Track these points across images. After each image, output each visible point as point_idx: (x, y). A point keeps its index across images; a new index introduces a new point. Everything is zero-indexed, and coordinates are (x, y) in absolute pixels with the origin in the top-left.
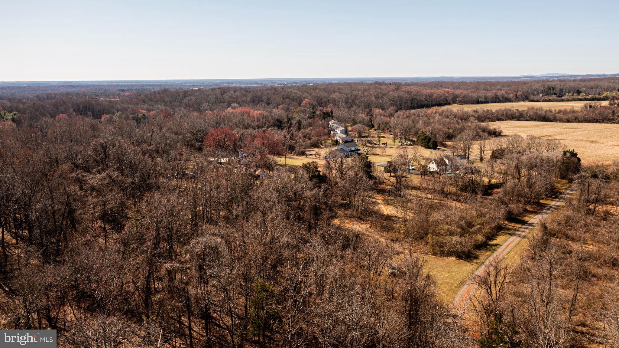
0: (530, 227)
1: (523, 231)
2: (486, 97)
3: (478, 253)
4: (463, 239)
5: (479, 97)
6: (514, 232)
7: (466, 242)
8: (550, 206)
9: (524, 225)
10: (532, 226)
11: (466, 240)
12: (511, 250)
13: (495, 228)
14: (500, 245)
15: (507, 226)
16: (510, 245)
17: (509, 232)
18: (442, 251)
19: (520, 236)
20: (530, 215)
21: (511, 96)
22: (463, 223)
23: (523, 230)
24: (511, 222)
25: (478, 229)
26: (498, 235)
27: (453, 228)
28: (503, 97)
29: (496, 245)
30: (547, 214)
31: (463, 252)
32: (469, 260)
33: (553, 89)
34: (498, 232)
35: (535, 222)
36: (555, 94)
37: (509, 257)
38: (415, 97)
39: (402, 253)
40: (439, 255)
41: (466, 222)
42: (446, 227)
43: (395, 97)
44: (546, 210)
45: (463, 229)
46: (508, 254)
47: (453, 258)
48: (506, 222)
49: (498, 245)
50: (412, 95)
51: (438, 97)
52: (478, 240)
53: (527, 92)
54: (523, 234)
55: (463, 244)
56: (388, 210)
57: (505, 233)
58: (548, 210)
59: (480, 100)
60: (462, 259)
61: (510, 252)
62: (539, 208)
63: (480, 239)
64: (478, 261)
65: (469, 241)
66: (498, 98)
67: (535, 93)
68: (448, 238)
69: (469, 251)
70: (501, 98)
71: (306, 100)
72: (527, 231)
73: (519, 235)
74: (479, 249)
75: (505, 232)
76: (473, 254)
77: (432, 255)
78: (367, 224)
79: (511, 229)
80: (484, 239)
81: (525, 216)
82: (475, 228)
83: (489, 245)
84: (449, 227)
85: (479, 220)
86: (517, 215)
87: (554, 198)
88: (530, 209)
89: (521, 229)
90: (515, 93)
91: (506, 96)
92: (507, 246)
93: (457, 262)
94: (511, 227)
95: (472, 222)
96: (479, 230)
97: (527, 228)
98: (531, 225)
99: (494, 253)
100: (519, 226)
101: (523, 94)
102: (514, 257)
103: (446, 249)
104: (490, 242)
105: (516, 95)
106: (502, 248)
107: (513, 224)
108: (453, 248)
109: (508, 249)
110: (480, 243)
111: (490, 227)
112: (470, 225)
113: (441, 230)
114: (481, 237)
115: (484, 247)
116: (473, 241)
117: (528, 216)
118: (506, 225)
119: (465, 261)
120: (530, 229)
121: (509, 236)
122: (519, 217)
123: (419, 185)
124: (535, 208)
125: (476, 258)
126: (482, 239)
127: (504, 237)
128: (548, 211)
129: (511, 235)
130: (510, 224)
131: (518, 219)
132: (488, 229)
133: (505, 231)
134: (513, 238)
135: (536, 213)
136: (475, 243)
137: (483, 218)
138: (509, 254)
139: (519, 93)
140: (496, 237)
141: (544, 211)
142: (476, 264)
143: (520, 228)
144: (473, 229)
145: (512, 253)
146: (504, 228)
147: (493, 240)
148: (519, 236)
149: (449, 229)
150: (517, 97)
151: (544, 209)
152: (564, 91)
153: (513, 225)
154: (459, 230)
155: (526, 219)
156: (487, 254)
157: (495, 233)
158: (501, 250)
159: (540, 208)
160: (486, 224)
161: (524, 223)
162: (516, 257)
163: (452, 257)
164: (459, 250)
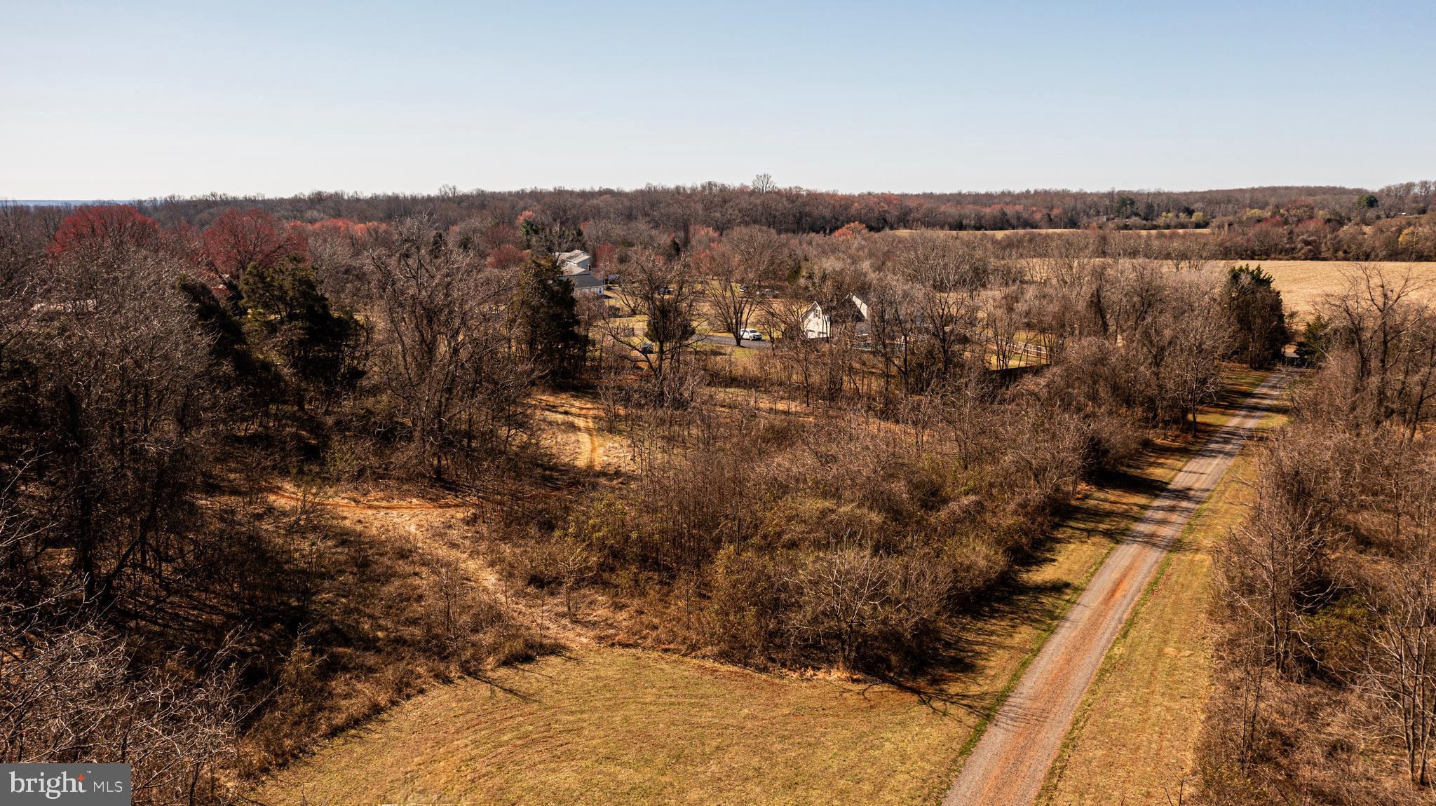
0: (1185, 504)
1: (1162, 522)
2: (979, 217)
3: (971, 633)
4: (893, 565)
5: (962, 217)
6: (1122, 525)
7: (905, 583)
8: (1225, 429)
9: (1157, 496)
10: (1189, 499)
11: (906, 567)
12: (1135, 613)
13: (1040, 509)
14: (1078, 590)
15: (1091, 502)
16: (1125, 586)
17: (1102, 527)
18: (772, 635)
19: (1155, 540)
20: (1169, 461)
21: (1038, 216)
22: (899, 488)
23: (1160, 515)
24: (1101, 486)
25: (966, 511)
26: (1059, 541)
27: (846, 508)
28: (1018, 218)
29: (1058, 588)
30: (1229, 454)
31: (892, 638)
32: (921, 682)
33: (1132, 203)
34: (1057, 526)
35: (1196, 486)
36: (1137, 214)
37: (1137, 656)
38: (807, 209)
39: (556, 649)
40: (760, 660)
41: (914, 486)
42: (812, 505)
43: (756, 205)
44: (1217, 442)
45: (895, 512)
46: (1125, 636)
47: (836, 675)
48: (1083, 487)
49: (1067, 585)
50: (798, 203)
51: (863, 212)
52: (968, 569)
53: (1074, 209)
54: (1167, 532)
55: (892, 590)
56: (600, 451)
57: (1090, 532)
58: (1226, 442)
59: (964, 222)
60: (885, 680)
61: (1131, 623)
62: (1189, 437)
63: (982, 563)
64: (974, 690)
65: (922, 574)
66: (1008, 221)
67: (1092, 212)
68: (810, 561)
69: (925, 630)
70: (1014, 221)
71: (527, 213)
72: (1174, 517)
73: (1152, 535)
74: (977, 616)
75: (1090, 525)
76: (948, 645)
77: (725, 656)
78: (463, 505)
79: (1109, 514)
80: (1001, 561)
81: (1151, 464)
82: (953, 505)
83: (1024, 589)
84: (828, 504)
85: (968, 477)
86: (1119, 460)
87: (1226, 408)
88: (1159, 441)
89: (1149, 513)
90: (1045, 211)
91: (1025, 215)
92: (1113, 593)
93: (852, 700)
94: (1107, 506)
95: (941, 486)
96: (973, 517)
97: (1172, 509)
98: (1183, 494)
99: (1052, 631)
100: (1141, 500)
101: (1065, 212)
102: (1161, 654)
103: (796, 621)
104: (1025, 576)
105: (1049, 215)
106: (1091, 600)
107: (1112, 495)
108: (832, 614)
109: (1120, 610)
110: (979, 583)
111: (1023, 506)
112: (932, 496)
113: (789, 519)
114: (982, 549)
115: (999, 600)
116: (942, 571)
117: (1161, 465)
118: (1086, 497)
119: (902, 688)
120: (1187, 510)
121: (1104, 541)
122: (1129, 466)
123: (755, 371)
124: (1177, 436)
125: (965, 666)
126: (987, 557)
127: (1085, 547)
128: (1228, 448)
129: (1116, 537)
130: (1101, 495)
131: (1125, 474)
132: (1015, 512)
133: (1084, 521)
134: (1126, 553)
135: (1186, 453)
136: (955, 581)
137: (989, 468)
138: (1133, 633)
139: (1055, 212)
140: (1051, 550)
141: (1213, 446)
142: (962, 712)
143: (1144, 507)
144: (943, 514)
145: (1144, 629)
146: (1078, 509)
147: (1041, 562)
148: (1150, 541)
149: (824, 513)
150: (1051, 220)
151: (1209, 441)
152: (1156, 208)
153: (1113, 498)
154: (876, 517)
155: (1158, 473)
156: (1017, 638)
157: (1043, 532)
158: (1088, 613)
159: (1195, 436)
160: (1003, 491)
161: (1155, 488)
162: (1169, 650)
163: (831, 663)
164: (870, 628)
